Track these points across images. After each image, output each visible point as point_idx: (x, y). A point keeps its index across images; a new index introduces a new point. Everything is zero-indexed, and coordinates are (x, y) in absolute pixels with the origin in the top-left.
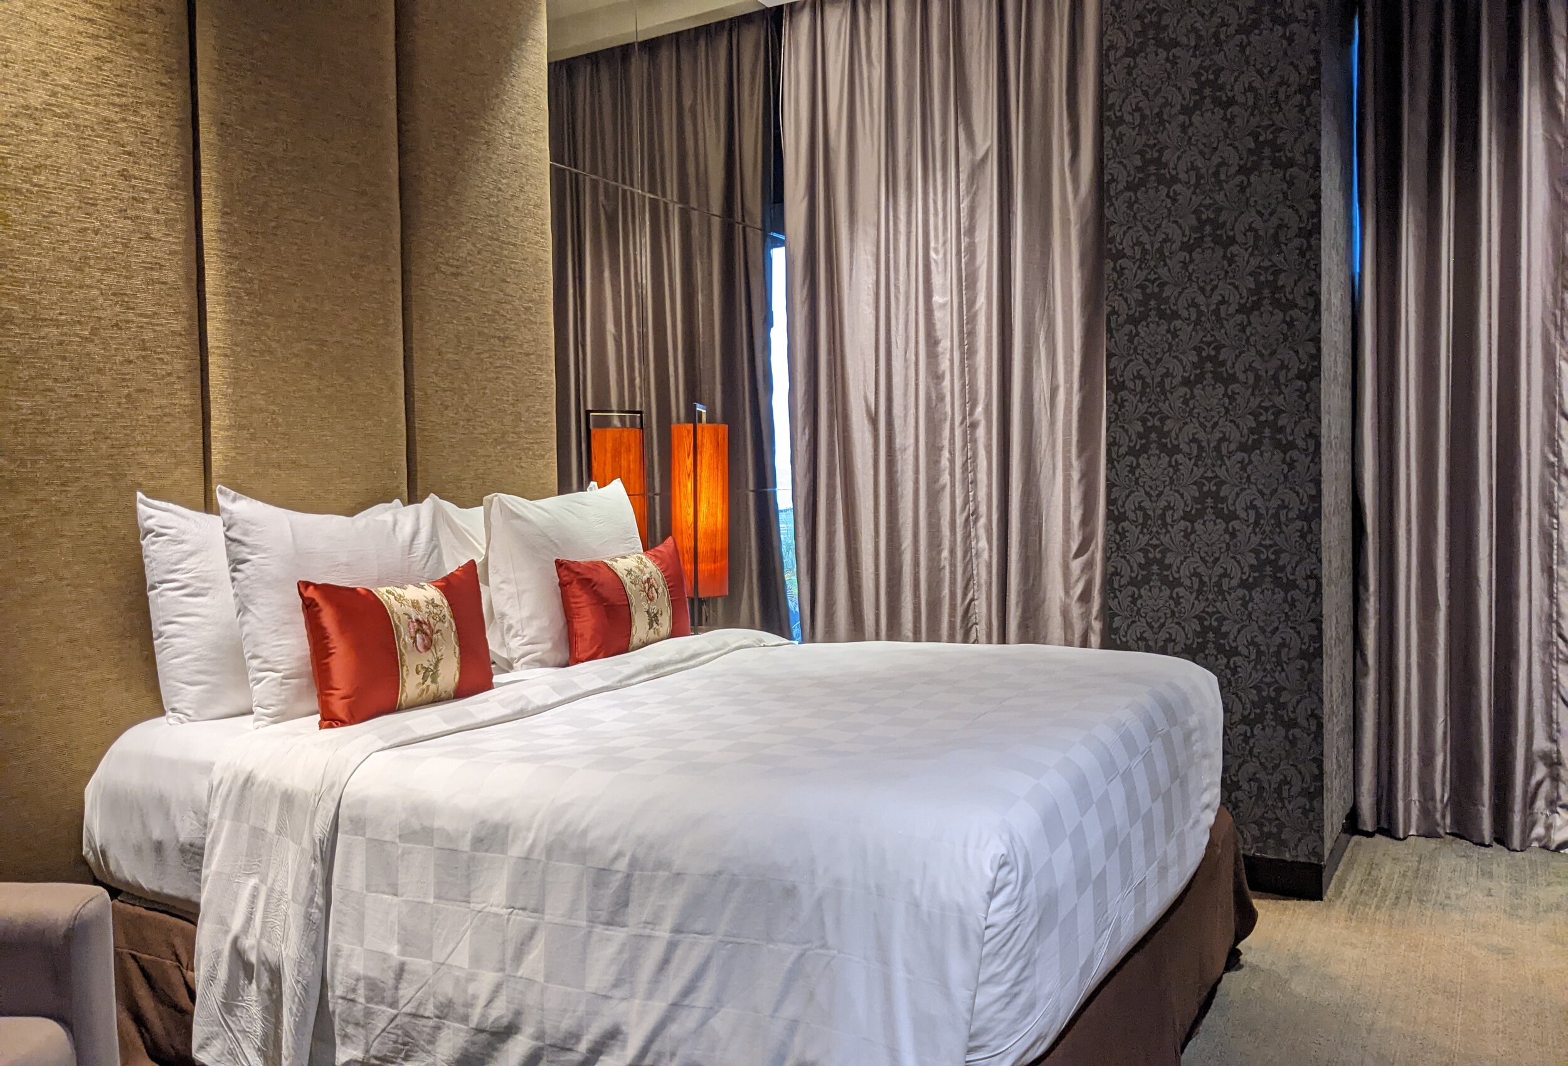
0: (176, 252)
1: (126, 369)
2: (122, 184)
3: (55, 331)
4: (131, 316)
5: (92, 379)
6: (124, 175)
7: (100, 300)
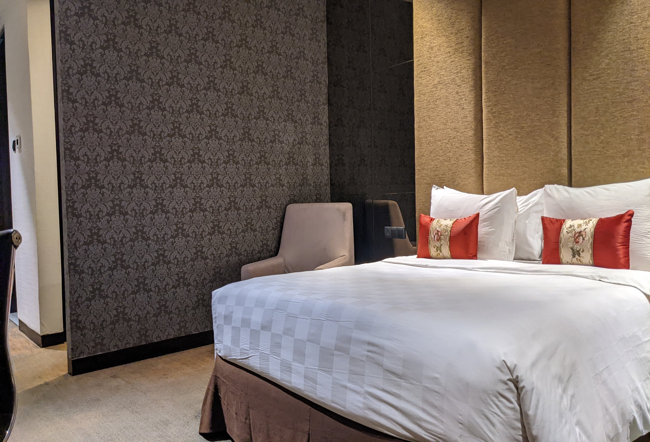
0: (471, 111)
1: (457, 150)
2: (457, 96)
3: (439, 143)
4: (458, 134)
5: (448, 155)
6: (457, 93)
7: (450, 132)
